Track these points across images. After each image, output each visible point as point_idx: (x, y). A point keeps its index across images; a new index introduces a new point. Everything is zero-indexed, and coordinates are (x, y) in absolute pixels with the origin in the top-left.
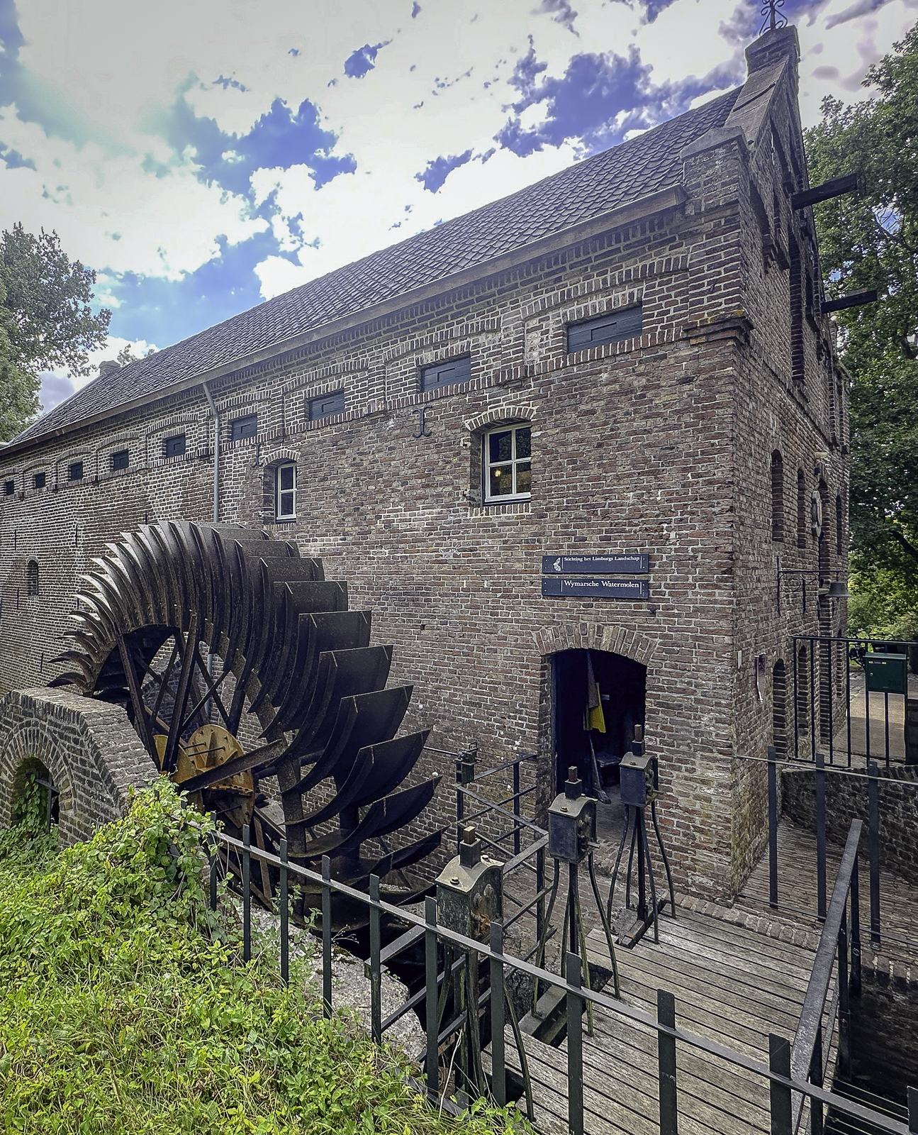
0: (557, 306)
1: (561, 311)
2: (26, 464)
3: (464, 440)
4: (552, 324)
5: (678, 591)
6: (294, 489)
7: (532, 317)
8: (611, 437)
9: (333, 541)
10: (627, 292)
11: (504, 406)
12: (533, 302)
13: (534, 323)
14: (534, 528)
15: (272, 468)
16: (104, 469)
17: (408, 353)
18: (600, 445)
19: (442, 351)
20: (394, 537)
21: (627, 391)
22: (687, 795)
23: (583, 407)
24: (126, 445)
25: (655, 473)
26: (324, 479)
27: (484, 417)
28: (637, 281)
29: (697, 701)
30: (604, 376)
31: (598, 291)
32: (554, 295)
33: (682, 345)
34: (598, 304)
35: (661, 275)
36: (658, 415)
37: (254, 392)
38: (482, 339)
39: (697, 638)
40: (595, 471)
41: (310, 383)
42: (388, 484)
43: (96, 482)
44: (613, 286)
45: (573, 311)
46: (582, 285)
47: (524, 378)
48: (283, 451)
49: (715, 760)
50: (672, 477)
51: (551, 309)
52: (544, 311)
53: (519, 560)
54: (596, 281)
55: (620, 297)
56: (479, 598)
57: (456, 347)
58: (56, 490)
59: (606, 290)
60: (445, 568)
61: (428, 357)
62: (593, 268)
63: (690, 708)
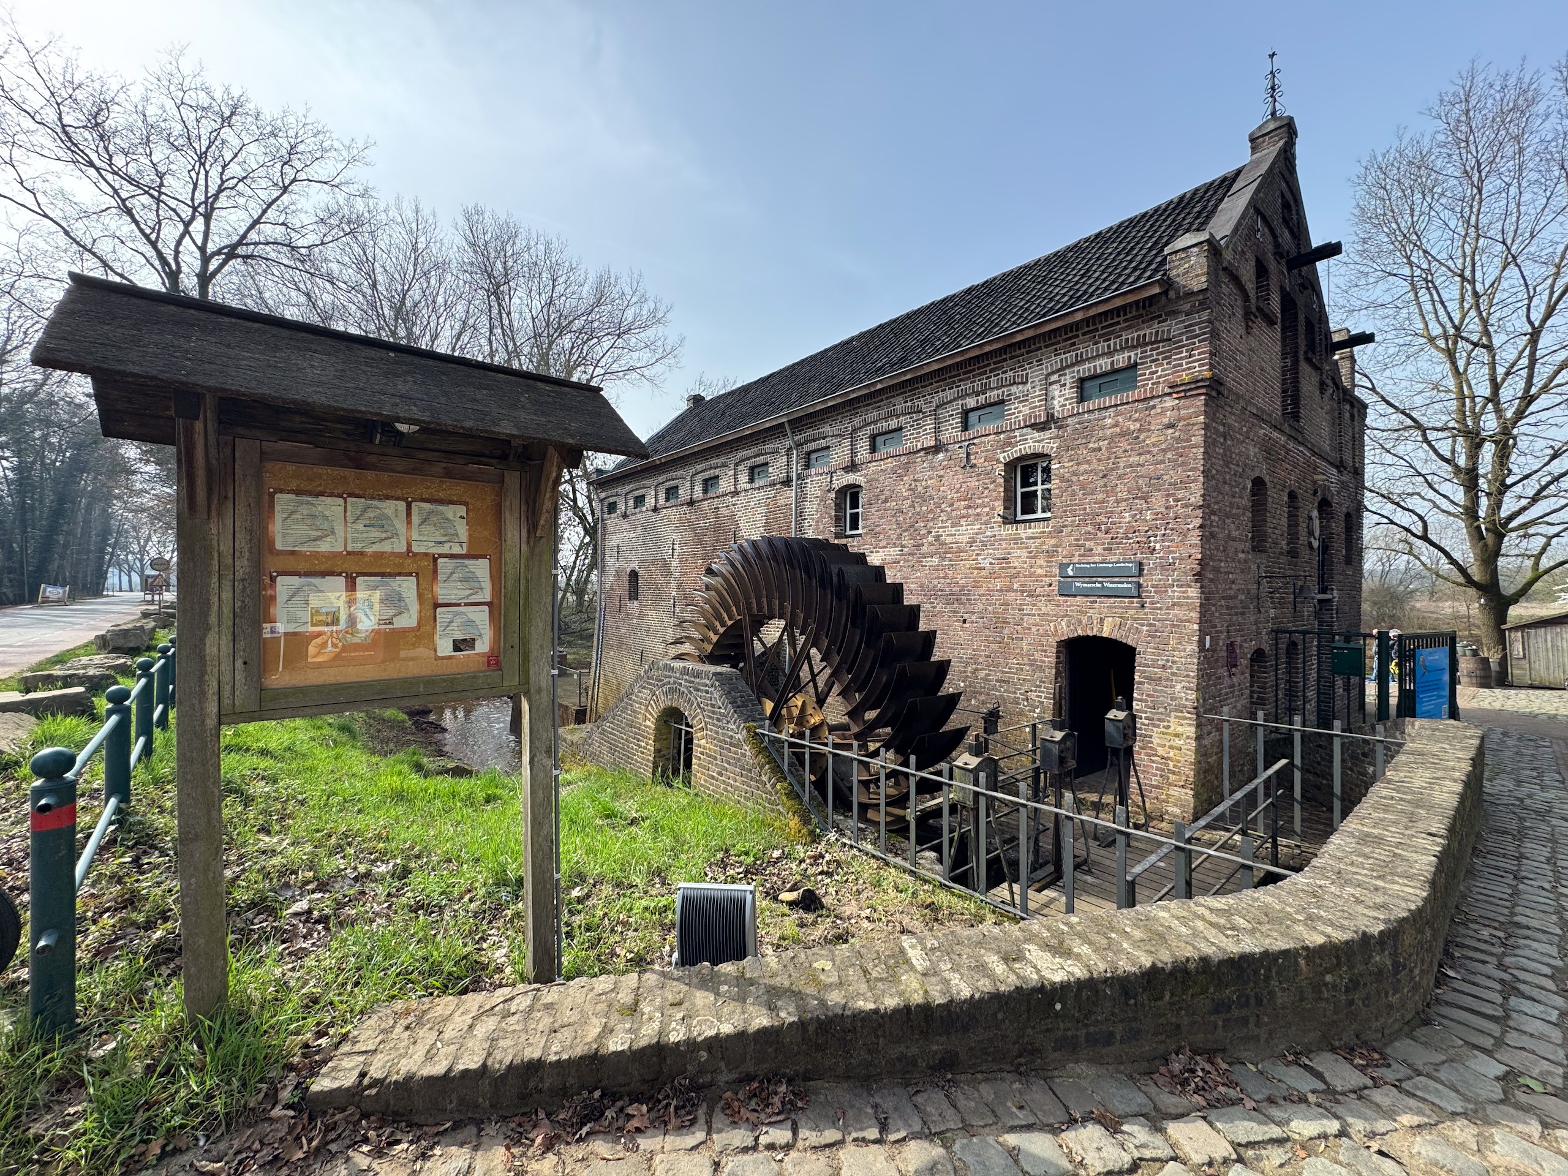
0: (1073, 365)
1: (1076, 369)
2: (628, 488)
3: (1000, 469)
4: (1069, 378)
5: (1161, 590)
6: (860, 510)
7: (1053, 373)
8: (1113, 469)
9: (894, 552)
10: (1126, 355)
11: (1031, 443)
12: (1055, 361)
13: (1055, 378)
14: (1053, 541)
15: (842, 491)
16: (698, 491)
17: (955, 399)
18: (1105, 476)
19: (982, 399)
20: (942, 548)
21: (1124, 434)
22: (1164, 746)
23: (1091, 445)
24: (717, 472)
25: (1145, 499)
26: (886, 501)
27: (1015, 452)
28: (1134, 347)
29: (1173, 674)
30: (1109, 421)
31: (1104, 354)
32: (1070, 357)
33: (1167, 398)
34: (1103, 364)
35: (1152, 343)
36: (1149, 452)
37: (827, 429)
38: (1014, 389)
39: (1174, 626)
40: (1100, 496)
41: (875, 422)
42: (938, 506)
43: (691, 503)
44: (1116, 350)
45: (1085, 369)
46: (1091, 350)
47: (1047, 422)
48: (851, 478)
49: (1185, 718)
50: (1158, 502)
51: (1068, 367)
52: (1062, 369)
53: (1041, 567)
54: (1102, 346)
55: (1121, 359)
56: (1010, 597)
57: (993, 395)
58: (655, 510)
59: (1110, 354)
60: (984, 573)
61: (971, 403)
62: (1101, 336)
63: (1168, 680)
